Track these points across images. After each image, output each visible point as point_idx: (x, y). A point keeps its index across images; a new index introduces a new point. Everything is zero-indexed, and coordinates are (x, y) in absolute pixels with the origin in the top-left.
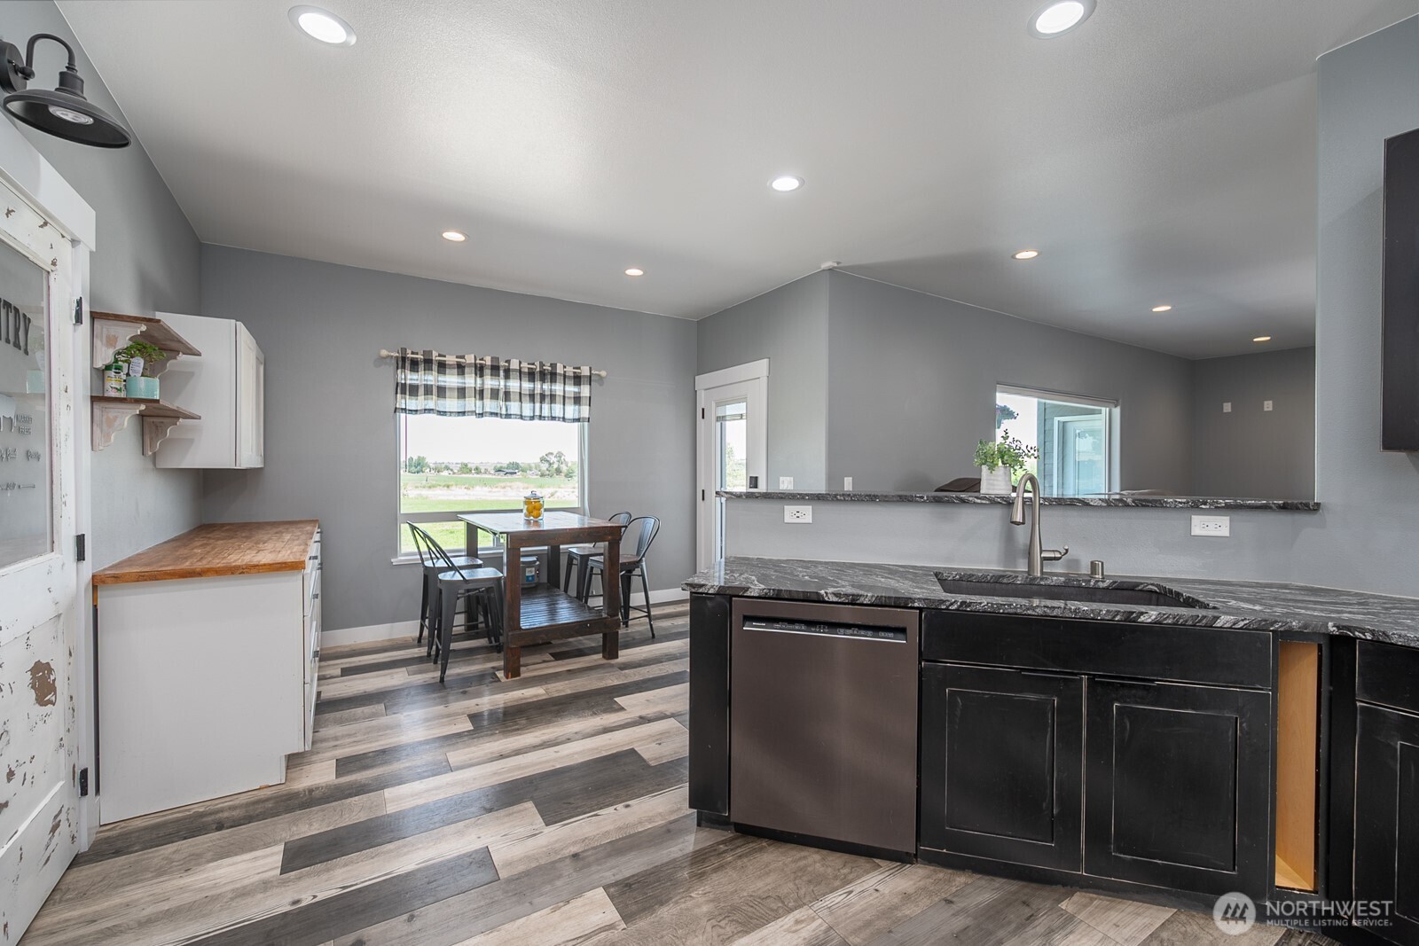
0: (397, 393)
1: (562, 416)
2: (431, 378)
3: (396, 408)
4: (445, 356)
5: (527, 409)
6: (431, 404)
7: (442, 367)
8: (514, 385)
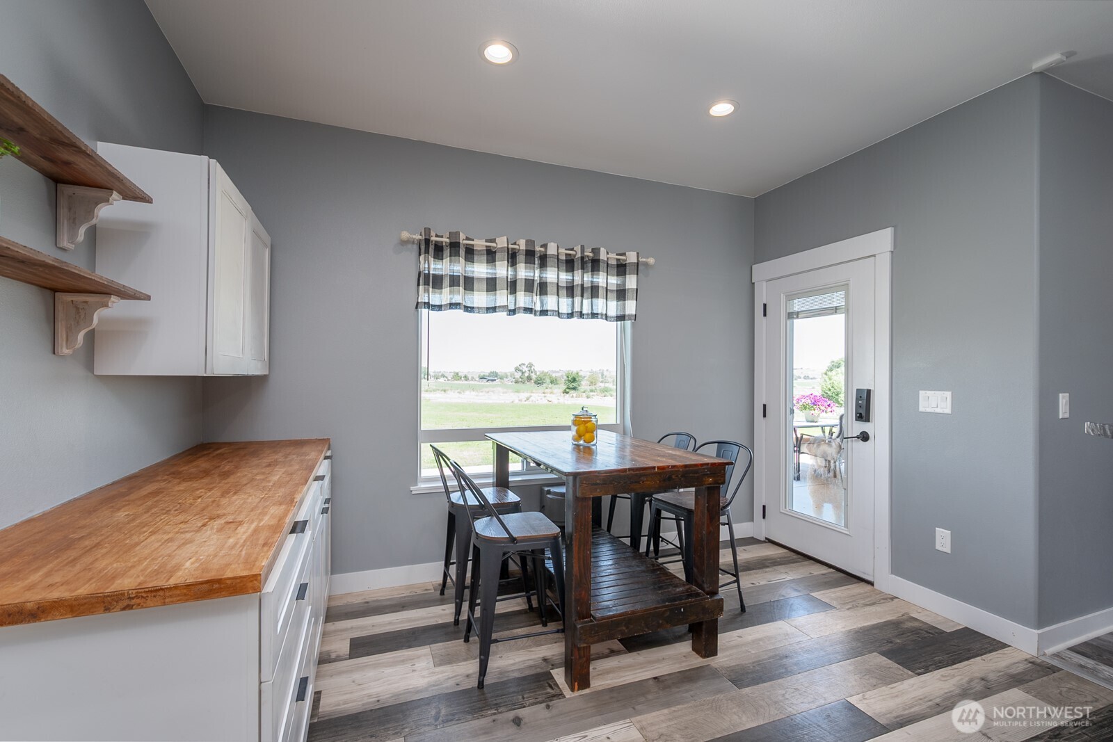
0: (418, 285)
1: (604, 312)
2: (458, 267)
3: (418, 303)
4: (473, 240)
5: (565, 305)
6: (457, 299)
7: (470, 253)
8: (551, 275)
